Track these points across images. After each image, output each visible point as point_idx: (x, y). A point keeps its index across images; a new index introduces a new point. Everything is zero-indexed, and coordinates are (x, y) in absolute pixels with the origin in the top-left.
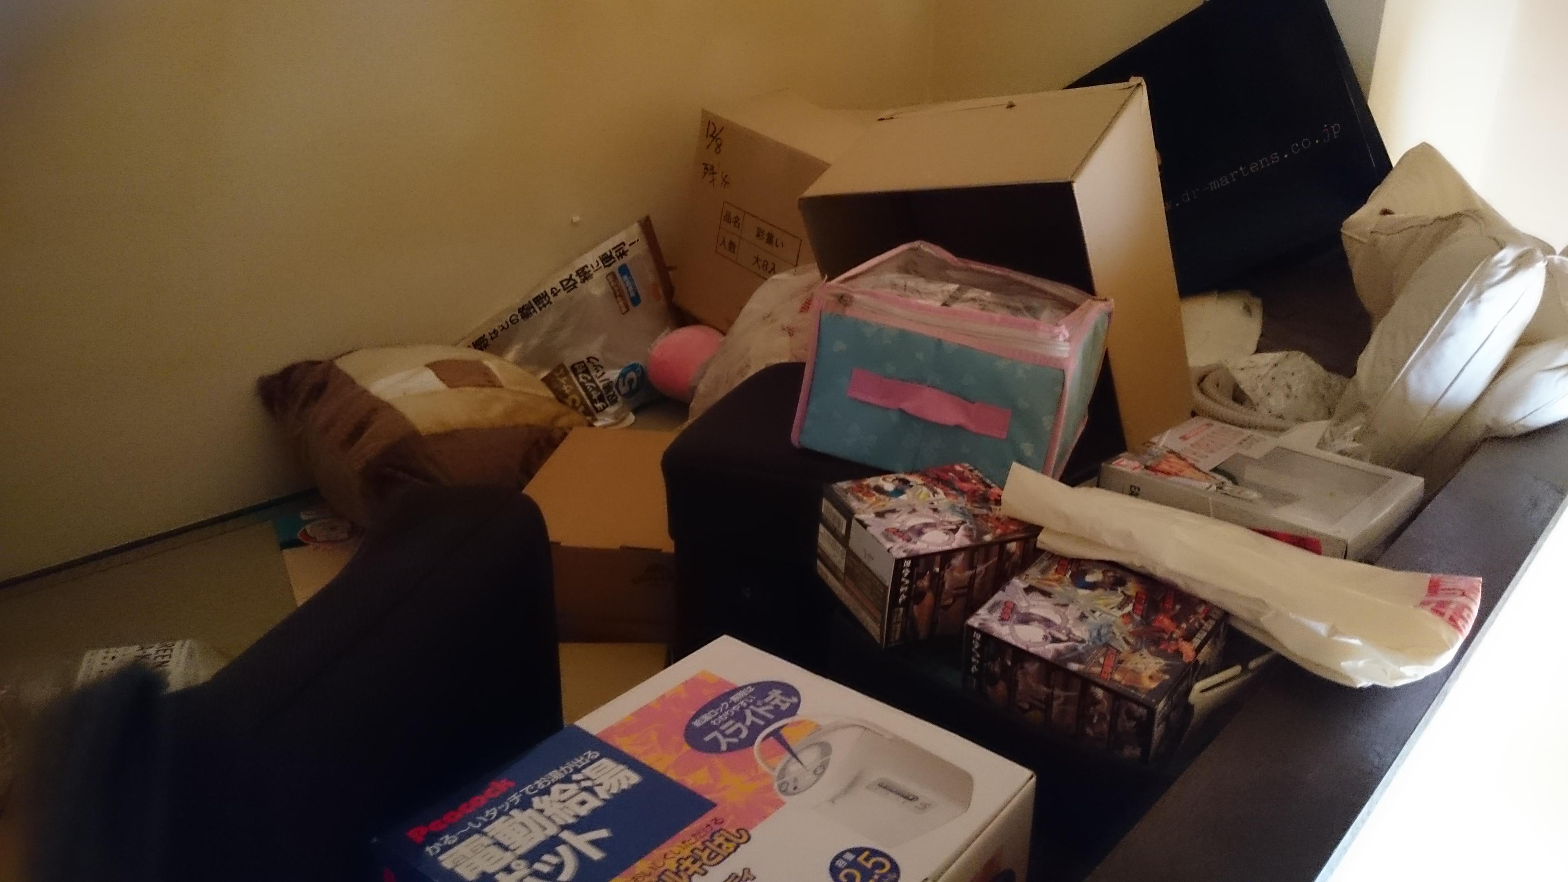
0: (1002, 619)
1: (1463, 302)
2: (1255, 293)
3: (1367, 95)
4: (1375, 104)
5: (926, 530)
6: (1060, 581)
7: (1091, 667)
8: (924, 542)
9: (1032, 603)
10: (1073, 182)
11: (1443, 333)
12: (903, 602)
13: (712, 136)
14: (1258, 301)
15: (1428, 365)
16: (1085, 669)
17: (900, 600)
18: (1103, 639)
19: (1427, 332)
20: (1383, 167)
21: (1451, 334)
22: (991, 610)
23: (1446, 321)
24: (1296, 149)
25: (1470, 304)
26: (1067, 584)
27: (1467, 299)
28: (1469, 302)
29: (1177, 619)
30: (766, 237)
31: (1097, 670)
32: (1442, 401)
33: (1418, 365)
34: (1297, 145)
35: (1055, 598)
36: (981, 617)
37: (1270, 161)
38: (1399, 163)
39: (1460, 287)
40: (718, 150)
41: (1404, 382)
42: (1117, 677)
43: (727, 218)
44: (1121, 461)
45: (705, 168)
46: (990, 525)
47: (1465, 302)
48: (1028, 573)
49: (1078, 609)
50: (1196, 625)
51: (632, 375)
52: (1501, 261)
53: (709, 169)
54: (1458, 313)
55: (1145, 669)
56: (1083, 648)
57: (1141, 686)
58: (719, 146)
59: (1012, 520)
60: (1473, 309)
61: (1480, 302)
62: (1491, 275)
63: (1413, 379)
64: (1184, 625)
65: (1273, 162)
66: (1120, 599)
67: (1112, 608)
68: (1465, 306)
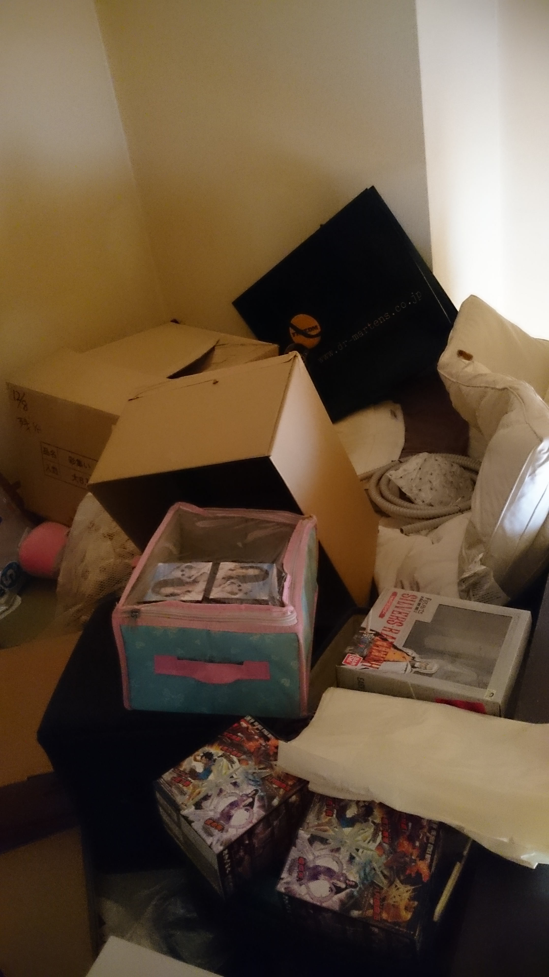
0: (299, 879)
1: (526, 477)
2: (396, 401)
3: (432, 269)
4: (437, 273)
5: (233, 812)
6: (329, 823)
7: (366, 911)
8: (234, 827)
9: (317, 853)
10: (269, 456)
11: (518, 496)
12: (229, 871)
13: (18, 400)
14: (398, 406)
15: (513, 514)
16: (362, 914)
17: (227, 872)
18: (369, 878)
19: (509, 496)
20: (453, 312)
21: (522, 496)
22: (290, 872)
23: (519, 488)
24: (398, 309)
25: (530, 477)
26: (335, 825)
27: (528, 474)
28: (530, 475)
29: (411, 839)
30: (77, 462)
31: (370, 912)
32: (526, 531)
33: (508, 515)
34: (398, 307)
35: (330, 844)
36: (285, 881)
37: (385, 318)
38: (460, 309)
39: (521, 468)
40: (26, 409)
41: (502, 527)
42: (384, 916)
43: (45, 452)
44: (346, 660)
45: (21, 421)
46: (274, 786)
47: (527, 477)
48: (308, 821)
49: (347, 851)
50: (425, 839)
51: (10, 572)
52: (542, 450)
53: (23, 422)
54: (524, 483)
55: (401, 900)
56: (358, 891)
57: (400, 920)
58: (25, 406)
59: (288, 776)
60: (532, 479)
61: (535, 475)
62: (538, 460)
63: (507, 525)
64: (417, 844)
65: (387, 319)
66: (372, 830)
67: (369, 842)
68: (527, 479)
